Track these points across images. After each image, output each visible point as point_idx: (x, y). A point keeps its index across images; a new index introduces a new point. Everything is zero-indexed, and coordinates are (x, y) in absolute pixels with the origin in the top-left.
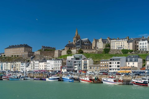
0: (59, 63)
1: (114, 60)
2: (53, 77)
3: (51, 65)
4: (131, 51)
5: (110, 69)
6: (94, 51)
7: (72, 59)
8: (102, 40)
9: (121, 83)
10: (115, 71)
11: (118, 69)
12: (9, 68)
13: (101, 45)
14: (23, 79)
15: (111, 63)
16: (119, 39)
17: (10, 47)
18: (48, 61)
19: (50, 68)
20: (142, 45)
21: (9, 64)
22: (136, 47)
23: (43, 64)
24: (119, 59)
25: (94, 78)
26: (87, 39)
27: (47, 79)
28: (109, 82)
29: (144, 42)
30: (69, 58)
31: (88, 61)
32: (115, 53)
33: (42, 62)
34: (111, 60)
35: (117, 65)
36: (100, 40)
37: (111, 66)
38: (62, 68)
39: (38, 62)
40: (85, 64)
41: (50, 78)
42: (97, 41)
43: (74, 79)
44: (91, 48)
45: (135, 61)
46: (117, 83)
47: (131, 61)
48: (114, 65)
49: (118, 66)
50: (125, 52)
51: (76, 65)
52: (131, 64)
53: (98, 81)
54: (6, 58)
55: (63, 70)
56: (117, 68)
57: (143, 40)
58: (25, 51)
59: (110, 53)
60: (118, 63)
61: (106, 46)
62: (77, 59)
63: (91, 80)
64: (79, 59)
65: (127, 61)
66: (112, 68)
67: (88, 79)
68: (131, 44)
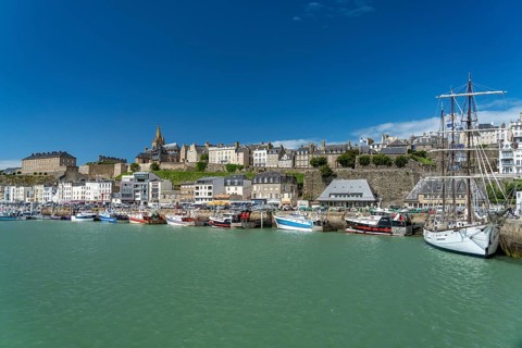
0: (108, 188)
1: (203, 182)
2: (84, 214)
3: (93, 191)
4: (241, 168)
5: (197, 199)
6: (183, 166)
7: (131, 180)
8: (196, 147)
9: (192, 223)
10: (204, 201)
11: (210, 199)
12: (21, 198)
13: (193, 157)
14: (24, 218)
15: (197, 188)
16: (223, 146)
17: (33, 157)
18: (88, 184)
19: (91, 198)
20: (258, 158)
21: (22, 188)
22: (249, 160)
23: (78, 189)
24: (210, 182)
25: (150, 215)
26: (175, 144)
27: (73, 218)
28: (175, 221)
29: (262, 152)
30: (126, 178)
31: (159, 184)
32: (215, 170)
33: (78, 185)
34: (199, 182)
35: (207, 191)
36: (192, 147)
37: (197, 194)
38: (112, 196)
39: (69, 186)
40: (155, 190)
41: (79, 215)
42: (187, 148)
43: (120, 218)
44: (178, 161)
45: (239, 184)
46: (186, 224)
47: (232, 184)
48: (204, 191)
49: (210, 194)
50: (232, 168)
51: (137, 191)
52: (232, 190)
53: (159, 220)
54: (21, 177)
55: (114, 201)
56: (207, 196)
57: (261, 148)
58: (61, 165)
59: (208, 170)
60: (210, 188)
61: (202, 158)
62: (139, 180)
63: (145, 218)
64: (143, 180)
65: (226, 184)
66: (200, 196)
67: (140, 217)
68: (241, 155)
